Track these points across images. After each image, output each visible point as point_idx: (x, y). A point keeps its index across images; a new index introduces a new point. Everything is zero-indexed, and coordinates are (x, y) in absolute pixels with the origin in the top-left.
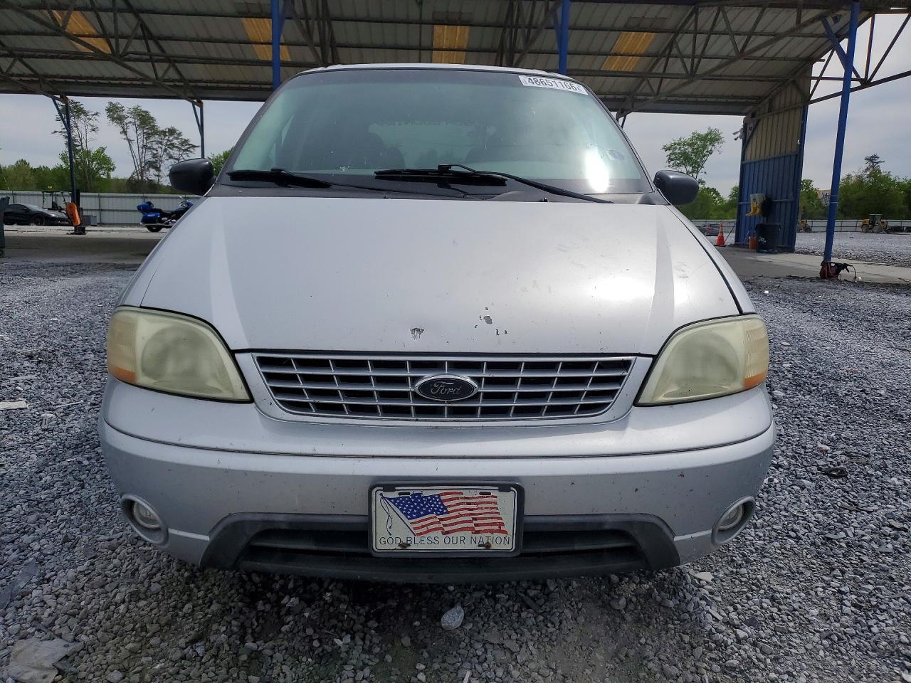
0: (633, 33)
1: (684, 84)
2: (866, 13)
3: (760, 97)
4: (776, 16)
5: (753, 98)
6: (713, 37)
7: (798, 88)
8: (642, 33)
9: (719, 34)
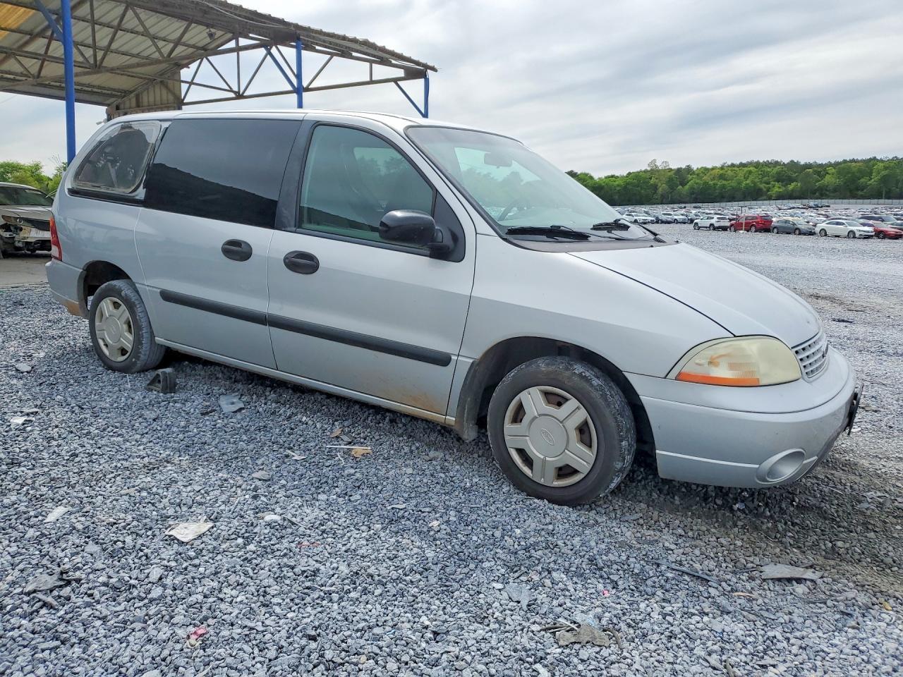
0: (9, 6)
1: (85, 74)
2: (230, 35)
3: (125, 92)
4: (159, 22)
5: (118, 91)
6: (120, 33)
7: (167, 87)
8: (20, 8)
9: (78, 20)
